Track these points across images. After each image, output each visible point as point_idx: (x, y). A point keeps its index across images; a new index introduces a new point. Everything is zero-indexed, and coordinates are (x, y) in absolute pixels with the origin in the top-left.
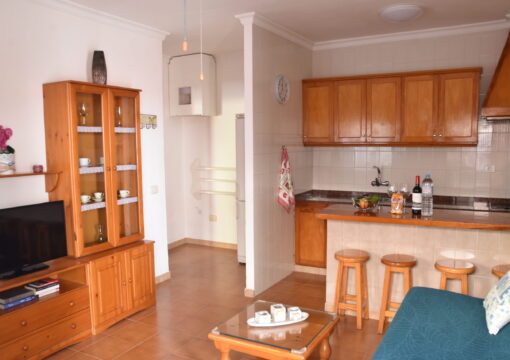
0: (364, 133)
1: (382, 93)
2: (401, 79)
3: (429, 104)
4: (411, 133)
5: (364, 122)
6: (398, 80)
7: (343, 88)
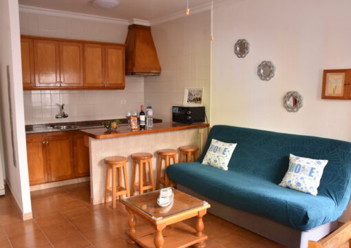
0: (58, 80)
1: (70, 52)
2: (82, 44)
3: (99, 63)
4: (90, 81)
5: (58, 73)
6: (81, 45)
7: (40, 45)
